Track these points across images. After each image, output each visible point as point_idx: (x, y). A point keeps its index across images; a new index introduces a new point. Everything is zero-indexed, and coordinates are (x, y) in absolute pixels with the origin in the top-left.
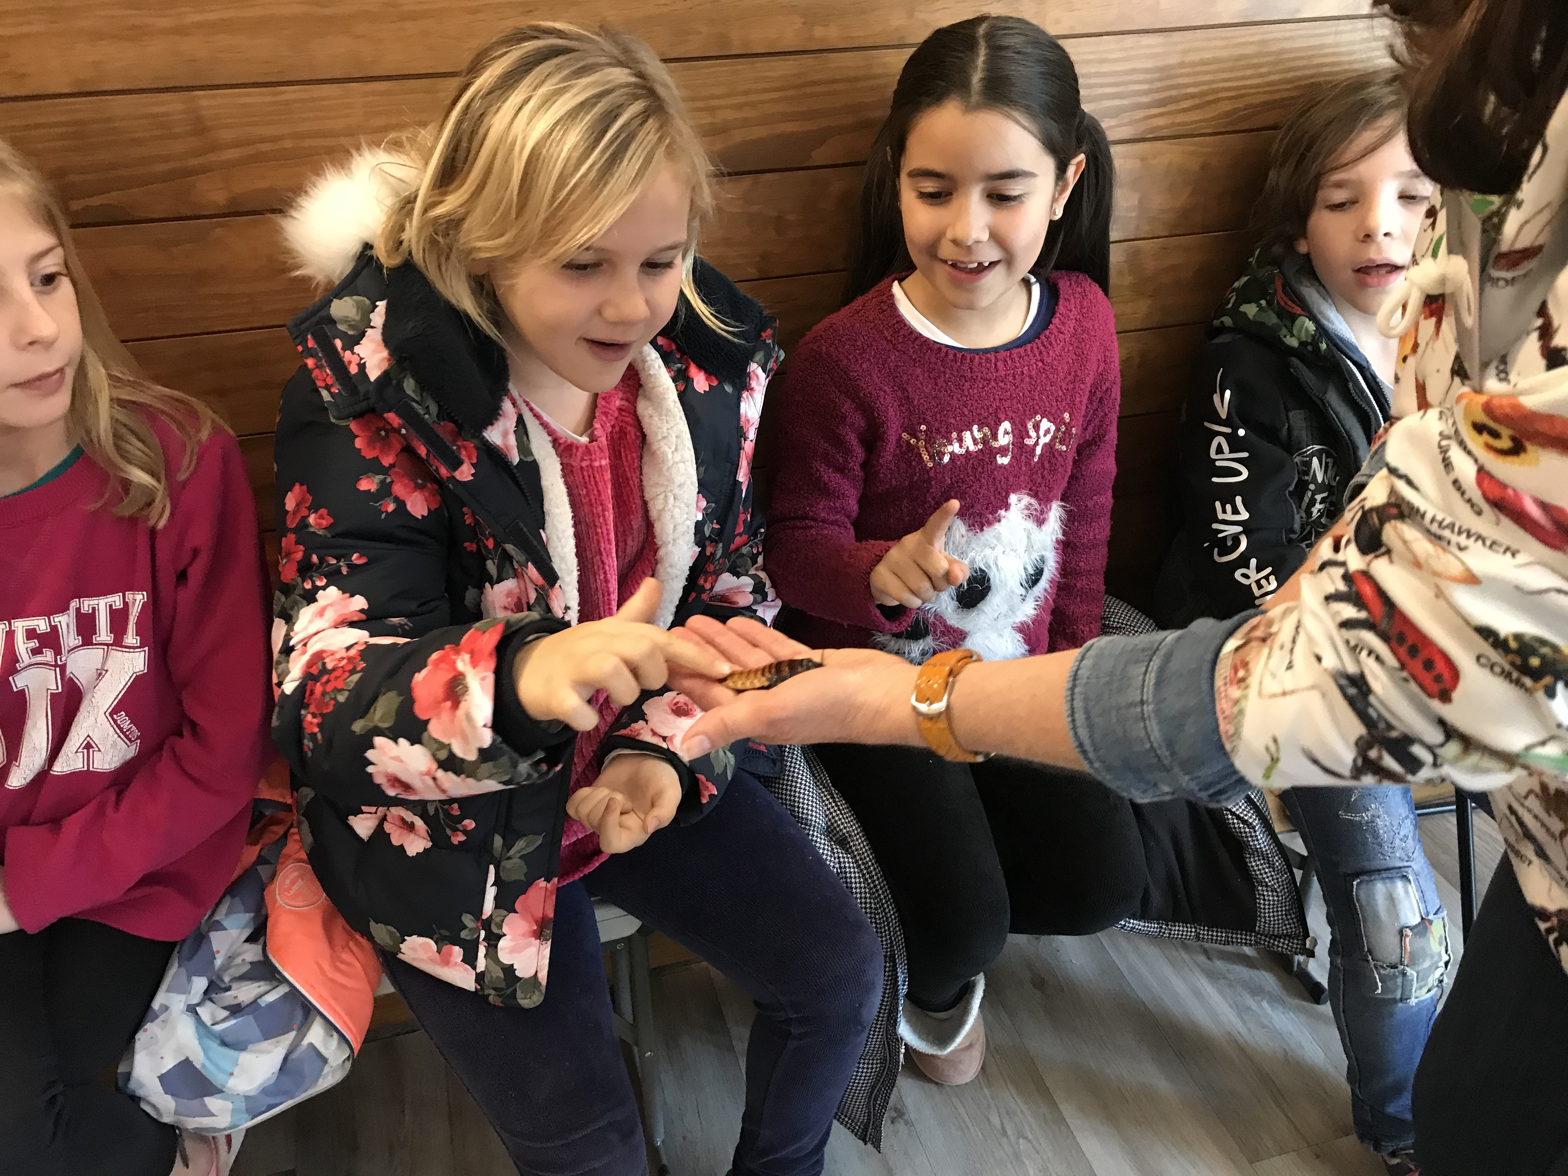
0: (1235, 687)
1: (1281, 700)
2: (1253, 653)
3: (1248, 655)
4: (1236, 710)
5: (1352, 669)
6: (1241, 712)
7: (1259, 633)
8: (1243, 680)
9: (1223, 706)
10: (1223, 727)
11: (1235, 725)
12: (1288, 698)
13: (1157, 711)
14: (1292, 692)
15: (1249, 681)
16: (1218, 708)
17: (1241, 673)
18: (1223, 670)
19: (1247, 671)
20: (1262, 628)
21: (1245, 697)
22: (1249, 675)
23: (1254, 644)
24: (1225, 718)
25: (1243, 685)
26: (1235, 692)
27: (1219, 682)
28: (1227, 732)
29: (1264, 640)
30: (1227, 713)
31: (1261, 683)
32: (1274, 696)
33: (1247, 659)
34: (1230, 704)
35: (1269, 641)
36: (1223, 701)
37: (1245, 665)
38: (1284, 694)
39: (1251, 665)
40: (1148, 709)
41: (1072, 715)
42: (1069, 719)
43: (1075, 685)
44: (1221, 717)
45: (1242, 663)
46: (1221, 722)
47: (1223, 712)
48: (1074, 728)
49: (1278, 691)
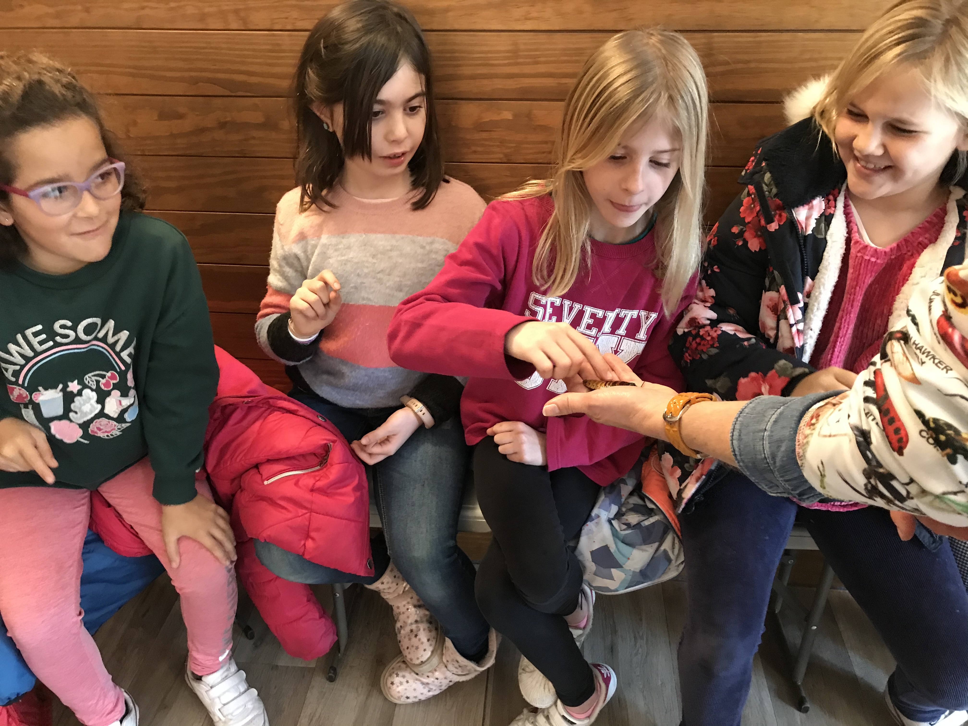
0: (808, 428)
1: (828, 439)
2: (826, 410)
3: (822, 412)
5: (865, 427)
6: (807, 443)
9: (800, 437)
10: (797, 450)
11: (803, 450)
12: (831, 438)
13: (770, 436)
14: (834, 436)
15: (816, 425)
16: (797, 438)
17: (814, 421)
18: (806, 418)
19: (817, 420)
21: (812, 434)
22: (817, 423)
24: (799, 445)
25: (812, 427)
26: (807, 431)
27: (802, 424)
28: (799, 453)
30: (801, 442)
31: (821, 428)
32: (825, 436)
33: (820, 413)
34: (803, 437)
36: (800, 435)
37: (818, 416)
38: (830, 436)
39: (820, 418)
40: (766, 434)
41: (733, 433)
42: (731, 434)
43: (739, 416)
44: (797, 443)
45: (817, 416)
46: (797, 446)
47: (799, 442)
48: (732, 440)
49: (828, 434)
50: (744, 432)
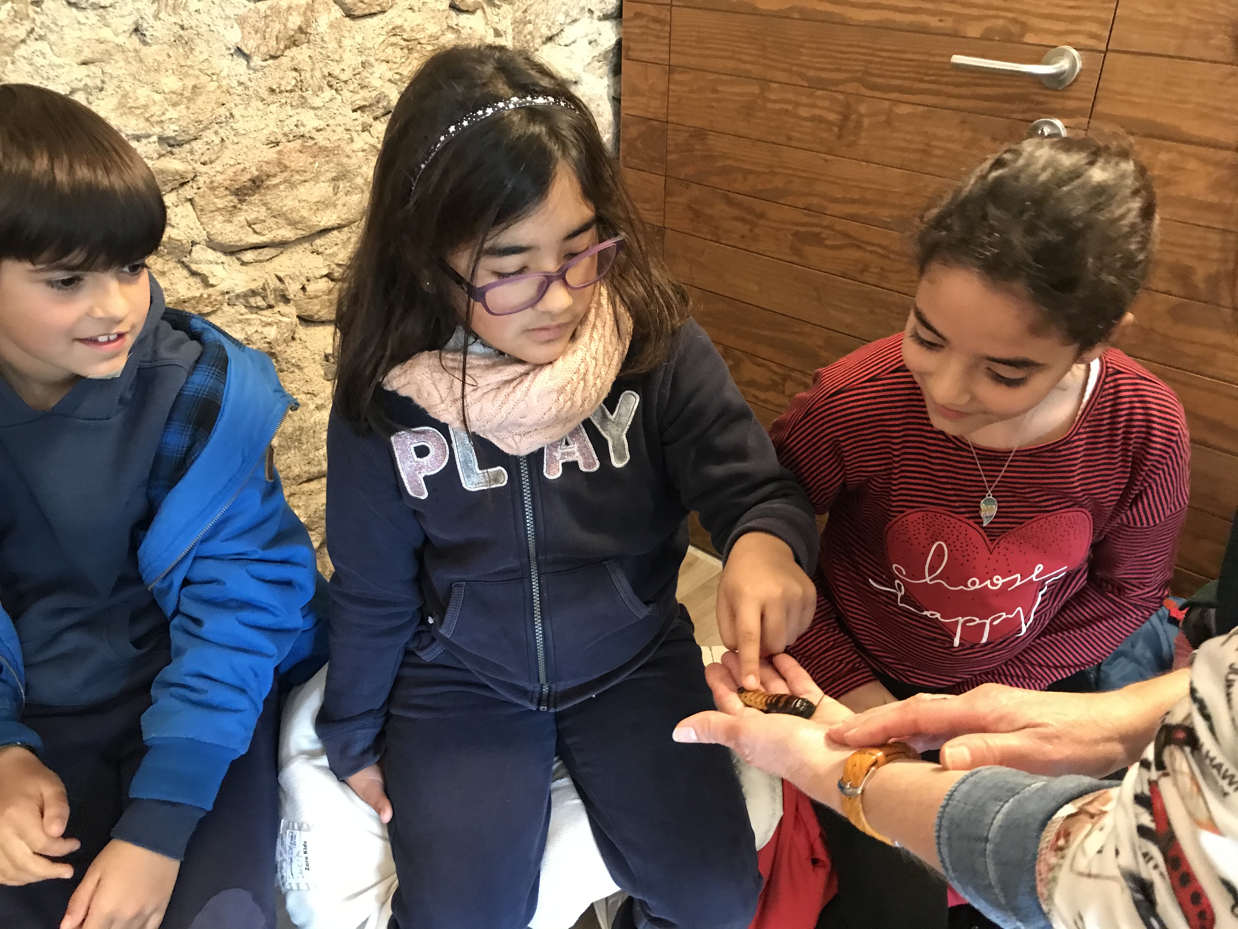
5: (1145, 875)
9: (1041, 867)
10: (1041, 889)
11: (1049, 890)
12: (1092, 881)
13: (995, 852)
14: (1097, 877)
22: (1067, 847)
27: (1044, 845)
28: (1042, 894)
29: (1092, 816)
30: (1043, 876)
31: (1073, 858)
34: (1047, 868)
38: (1089, 875)
40: (989, 846)
41: (941, 832)
42: (937, 834)
43: (947, 804)
44: (1038, 878)
45: (1066, 833)
46: (1038, 882)
47: (1040, 874)
49: (1086, 871)
50: (956, 834)
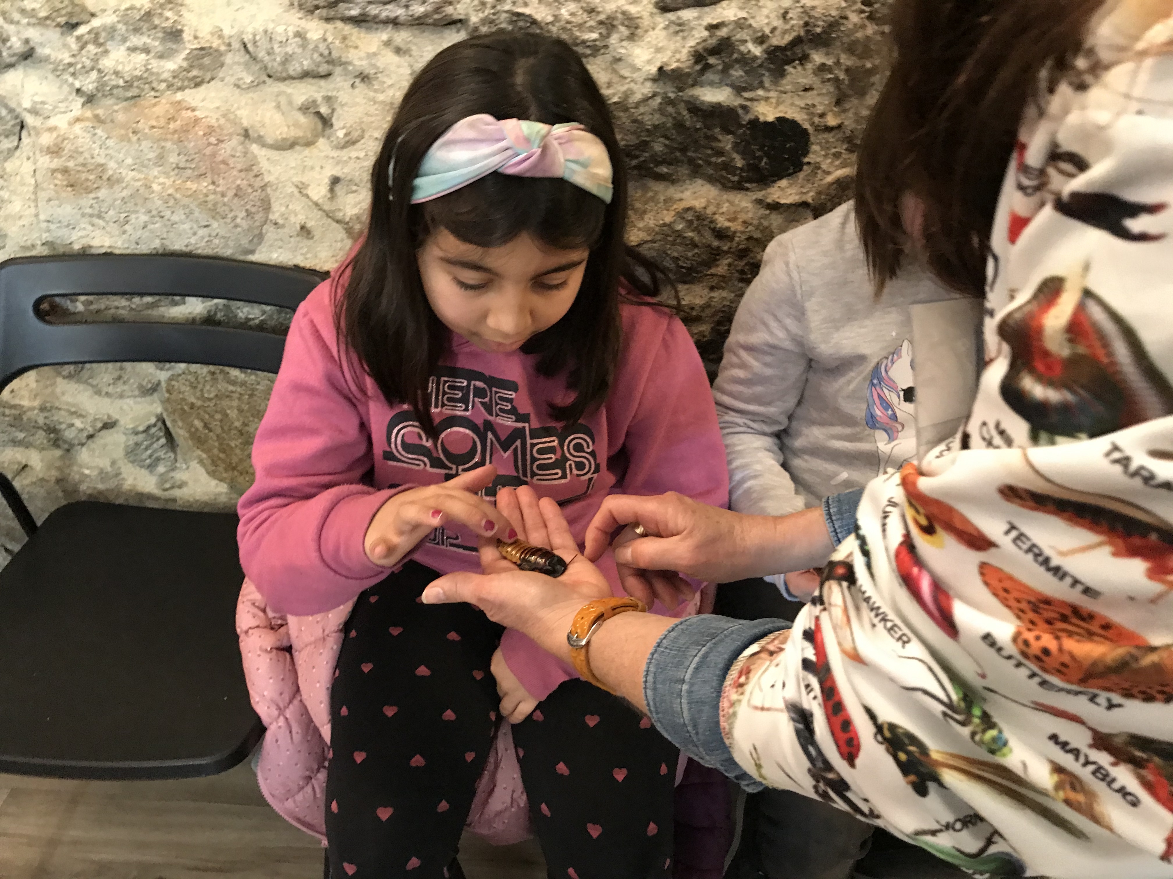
0: (735, 690)
1: (759, 713)
2: (759, 662)
3: (754, 664)
4: (731, 711)
5: (806, 706)
6: (734, 714)
7: (771, 647)
8: (742, 685)
9: (724, 704)
10: (723, 724)
11: (729, 725)
12: (765, 713)
13: (690, 692)
14: (768, 709)
15: (746, 687)
16: (721, 704)
17: (743, 679)
18: (734, 673)
19: (747, 678)
20: (776, 642)
21: (739, 701)
22: (747, 683)
23: (763, 655)
24: (724, 716)
25: (740, 690)
26: (734, 697)
27: (728, 682)
28: (724, 728)
29: (772, 653)
31: (751, 693)
32: (756, 708)
33: (752, 667)
34: (729, 704)
35: (775, 655)
36: (725, 700)
37: (748, 672)
38: (763, 709)
39: (751, 675)
40: (685, 687)
41: (646, 676)
42: (644, 679)
43: (656, 651)
44: (721, 713)
45: (746, 672)
46: (721, 718)
47: (723, 710)
48: (645, 688)
49: (759, 705)
50: (660, 678)
